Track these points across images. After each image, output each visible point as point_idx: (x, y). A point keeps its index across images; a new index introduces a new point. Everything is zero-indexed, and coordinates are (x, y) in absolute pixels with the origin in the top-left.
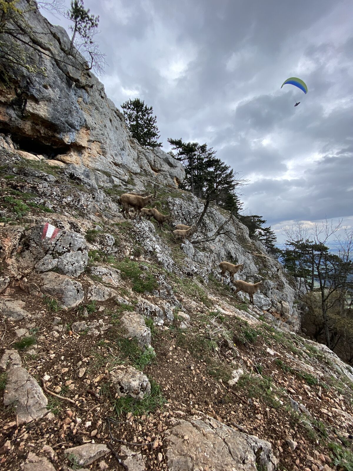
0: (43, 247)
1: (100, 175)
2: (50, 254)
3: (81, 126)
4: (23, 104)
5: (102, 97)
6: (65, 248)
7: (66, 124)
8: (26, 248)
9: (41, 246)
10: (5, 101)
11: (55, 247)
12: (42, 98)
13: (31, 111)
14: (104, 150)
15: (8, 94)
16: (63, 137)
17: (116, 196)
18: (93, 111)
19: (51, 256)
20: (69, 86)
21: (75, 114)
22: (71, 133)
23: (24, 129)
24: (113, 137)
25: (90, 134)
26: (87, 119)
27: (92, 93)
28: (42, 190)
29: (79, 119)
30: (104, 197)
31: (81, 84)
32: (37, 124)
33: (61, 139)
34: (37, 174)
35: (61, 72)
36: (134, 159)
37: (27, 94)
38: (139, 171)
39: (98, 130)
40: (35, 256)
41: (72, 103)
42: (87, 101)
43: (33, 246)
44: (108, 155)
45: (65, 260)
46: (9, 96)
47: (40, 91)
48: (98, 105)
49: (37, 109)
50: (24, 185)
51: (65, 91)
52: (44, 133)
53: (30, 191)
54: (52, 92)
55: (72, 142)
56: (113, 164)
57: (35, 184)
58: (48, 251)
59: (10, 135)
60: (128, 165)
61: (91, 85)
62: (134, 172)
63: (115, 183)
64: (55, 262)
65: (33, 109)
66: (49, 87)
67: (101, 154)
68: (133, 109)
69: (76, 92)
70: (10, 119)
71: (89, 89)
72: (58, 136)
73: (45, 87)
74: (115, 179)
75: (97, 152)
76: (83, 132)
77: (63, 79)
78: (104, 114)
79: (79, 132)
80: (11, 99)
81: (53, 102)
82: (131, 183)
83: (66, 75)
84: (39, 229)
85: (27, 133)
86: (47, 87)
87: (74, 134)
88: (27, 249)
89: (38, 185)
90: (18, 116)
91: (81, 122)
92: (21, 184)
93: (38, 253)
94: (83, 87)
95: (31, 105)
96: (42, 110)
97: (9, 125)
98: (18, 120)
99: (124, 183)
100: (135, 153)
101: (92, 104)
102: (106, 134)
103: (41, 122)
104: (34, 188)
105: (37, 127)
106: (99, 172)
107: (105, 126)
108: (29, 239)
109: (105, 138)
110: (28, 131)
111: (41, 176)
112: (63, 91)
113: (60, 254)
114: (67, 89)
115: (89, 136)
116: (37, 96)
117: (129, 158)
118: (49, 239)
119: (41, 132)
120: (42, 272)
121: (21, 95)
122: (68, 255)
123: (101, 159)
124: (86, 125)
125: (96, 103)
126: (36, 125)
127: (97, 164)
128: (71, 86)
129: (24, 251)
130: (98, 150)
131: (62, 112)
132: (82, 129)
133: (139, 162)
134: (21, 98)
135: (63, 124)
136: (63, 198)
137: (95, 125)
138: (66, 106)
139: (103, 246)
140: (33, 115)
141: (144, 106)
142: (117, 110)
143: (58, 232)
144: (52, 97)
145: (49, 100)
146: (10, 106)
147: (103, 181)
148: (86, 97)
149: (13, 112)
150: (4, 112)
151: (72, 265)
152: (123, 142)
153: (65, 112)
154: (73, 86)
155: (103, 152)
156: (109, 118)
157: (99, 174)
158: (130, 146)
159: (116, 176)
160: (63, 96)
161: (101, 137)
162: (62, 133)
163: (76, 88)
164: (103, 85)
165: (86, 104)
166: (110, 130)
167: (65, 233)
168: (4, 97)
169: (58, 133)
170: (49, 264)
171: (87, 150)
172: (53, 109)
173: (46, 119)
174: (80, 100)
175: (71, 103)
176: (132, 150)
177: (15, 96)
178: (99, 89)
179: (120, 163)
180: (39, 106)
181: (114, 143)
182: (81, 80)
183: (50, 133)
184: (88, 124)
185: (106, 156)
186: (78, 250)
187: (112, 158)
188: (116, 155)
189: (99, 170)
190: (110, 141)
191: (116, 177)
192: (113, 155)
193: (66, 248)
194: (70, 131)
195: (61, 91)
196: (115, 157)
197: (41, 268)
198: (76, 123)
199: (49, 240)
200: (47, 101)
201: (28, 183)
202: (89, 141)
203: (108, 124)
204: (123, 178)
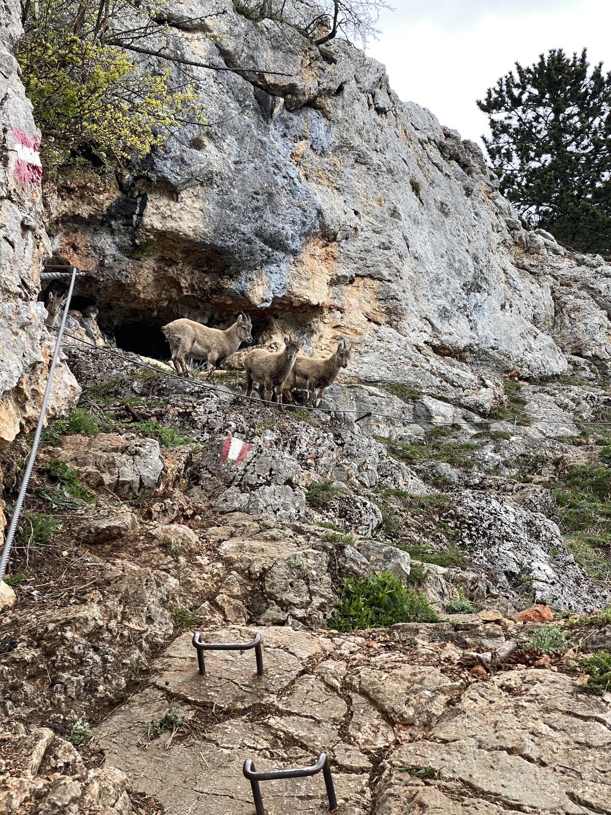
0: (224, 476)
1: (377, 400)
2: (236, 486)
3: (306, 235)
4: (137, 212)
5: (380, 111)
6: (261, 478)
7: (257, 240)
8: (194, 484)
9: (220, 475)
10: (90, 216)
11: (243, 475)
12: (188, 181)
13: (158, 225)
14: (391, 304)
15: (99, 193)
16: (249, 285)
17: (431, 463)
18: (347, 171)
19: (237, 489)
20: (265, 112)
21: (284, 201)
22: (273, 268)
23: (134, 285)
24: (429, 246)
25: (336, 254)
26: (324, 207)
27: (340, 113)
28: (204, 418)
29: (300, 212)
30: (381, 458)
31: (301, 98)
32: (172, 262)
33: (242, 293)
34: (189, 387)
35: (240, 79)
36: (535, 320)
37: (149, 179)
38: (559, 364)
39: (368, 234)
40: (210, 494)
41: (276, 166)
42: (325, 145)
43: (206, 478)
44: (412, 320)
45: (261, 500)
46: (101, 197)
47: (182, 160)
48: (364, 147)
49: (174, 215)
50: (163, 410)
51: (252, 137)
52: (192, 287)
53: (178, 423)
54: (215, 151)
55: (275, 298)
56: (428, 350)
57: (188, 407)
58: (231, 482)
59: (94, 312)
60: (503, 347)
61: (335, 87)
62: (535, 375)
63: (438, 420)
64: (244, 497)
65: (164, 218)
66: (205, 140)
67: (382, 319)
68: (537, 101)
69: (287, 127)
70: (102, 264)
71: (328, 103)
72: (232, 285)
73: (197, 144)
74: (435, 406)
75: (367, 315)
76: (312, 256)
77: (245, 100)
78: (390, 171)
79: (300, 257)
80: (107, 203)
81: (219, 182)
82: (510, 415)
83: (254, 84)
84: (215, 448)
85: (142, 296)
86: (201, 141)
87: (283, 266)
88: (196, 484)
89: (194, 407)
90: (120, 248)
91: (304, 223)
92: (158, 409)
93: (215, 488)
94: (311, 104)
95: (158, 208)
96: (186, 216)
97: (97, 281)
98: (119, 261)
99: (477, 419)
100: (538, 292)
101: (344, 147)
102: (398, 241)
103: (182, 252)
104: (186, 416)
105: (171, 271)
106: (373, 389)
107: (394, 213)
108: (198, 467)
109: (395, 259)
110: (144, 288)
111: (197, 392)
112: (247, 139)
113: (253, 488)
114: (258, 126)
115: (335, 264)
116: (172, 178)
117: (507, 317)
118: (233, 462)
119: (184, 283)
120: (223, 513)
121: (133, 185)
122: (267, 490)
123: (380, 340)
124: (323, 226)
125: (357, 141)
126: (170, 266)
127: (366, 359)
128: (272, 111)
129: (191, 488)
130: (368, 308)
131: (243, 207)
132: (310, 246)
133: (563, 326)
134: (133, 193)
135: (249, 242)
136: (254, 435)
137: (357, 220)
138: (257, 182)
139: (347, 523)
140: (162, 235)
141: (590, 72)
142: (447, 136)
143: (249, 450)
144: (216, 168)
145: (208, 180)
146: (102, 223)
147: (389, 420)
148: (322, 133)
149: (109, 240)
150: (86, 246)
151: (275, 512)
152: (476, 259)
153: (255, 203)
154: (277, 111)
155: (389, 312)
156: (407, 179)
157: (371, 394)
158: (512, 269)
159: (442, 394)
160: (246, 154)
161: (378, 256)
162: (243, 273)
163: (286, 114)
164: (381, 69)
165: (323, 153)
166: (416, 222)
167: (261, 452)
168: (89, 204)
169: (231, 277)
170: (235, 501)
171: (328, 317)
172: (217, 203)
173: (199, 239)
174: (302, 147)
175: (272, 169)
176: (524, 283)
177: (118, 194)
178: (367, 85)
179: (462, 344)
180: (178, 206)
181: (430, 268)
182: (300, 85)
183: (209, 282)
184: (328, 222)
185: (403, 324)
186: (285, 484)
187: (429, 329)
188: (444, 314)
189: (374, 383)
190: (415, 262)
191: (440, 399)
192: (430, 316)
193: (263, 478)
194: (269, 260)
195: (241, 140)
196: (438, 325)
197: (221, 505)
198: (289, 230)
199: (233, 464)
200: (202, 184)
201: (174, 406)
202: (335, 282)
203: (407, 201)
204: (471, 398)
